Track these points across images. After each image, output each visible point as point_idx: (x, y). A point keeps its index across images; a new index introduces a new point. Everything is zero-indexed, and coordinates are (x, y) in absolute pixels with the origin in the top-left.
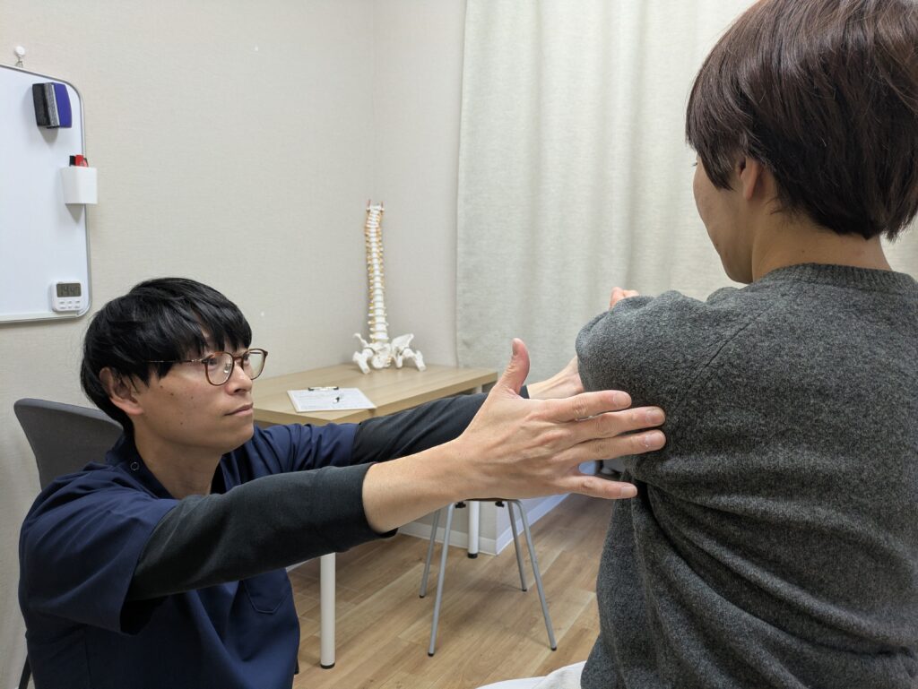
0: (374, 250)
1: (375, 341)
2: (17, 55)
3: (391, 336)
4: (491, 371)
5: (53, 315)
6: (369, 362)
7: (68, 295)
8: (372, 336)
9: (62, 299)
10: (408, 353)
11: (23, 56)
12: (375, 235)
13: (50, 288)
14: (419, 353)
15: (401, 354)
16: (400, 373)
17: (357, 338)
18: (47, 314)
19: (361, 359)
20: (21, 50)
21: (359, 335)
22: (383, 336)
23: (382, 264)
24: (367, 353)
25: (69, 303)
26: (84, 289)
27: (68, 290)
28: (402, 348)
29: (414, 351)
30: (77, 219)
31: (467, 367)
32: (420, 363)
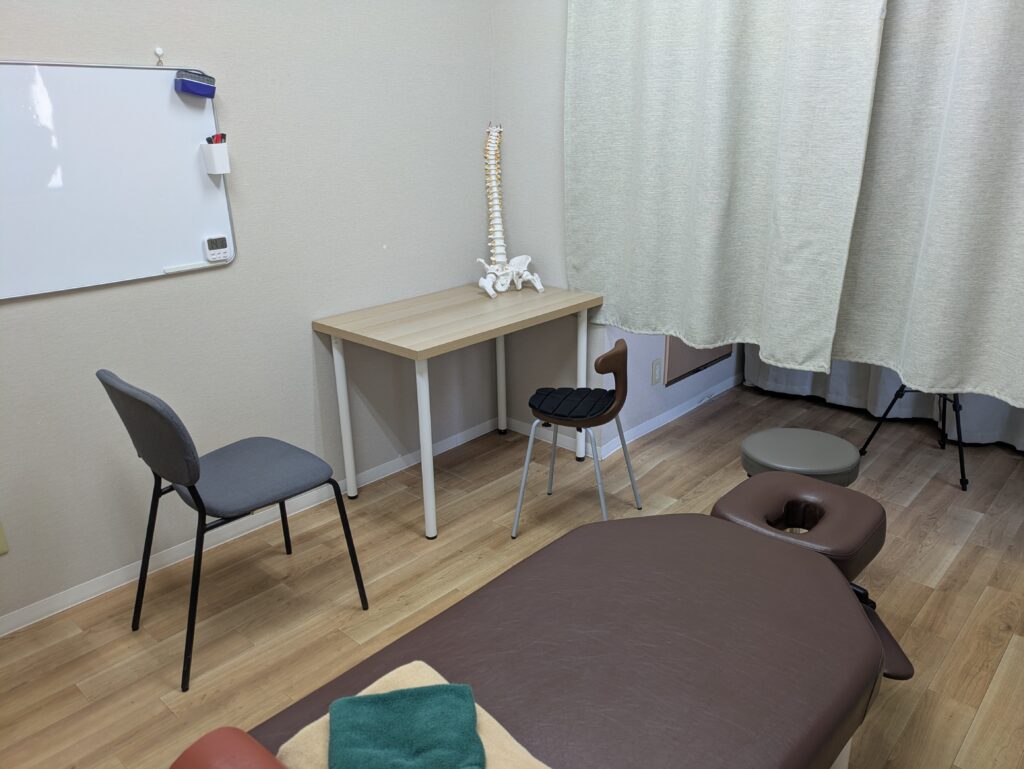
0: (493, 172)
1: (496, 263)
2: (156, 54)
3: (509, 256)
4: (597, 295)
5: (207, 265)
6: (494, 287)
7: (217, 248)
8: (492, 259)
9: (213, 251)
10: (527, 276)
11: (162, 55)
12: (493, 157)
13: (203, 243)
14: (536, 275)
15: (520, 277)
16: (520, 294)
17: (481, 263)
18: (203, 264)
19: (486, 283)
20: (159, 51)
21: (482, 261)
22: (502, 259)
23: (499, 186)
24: (490, 278)
25: (218, 254)
26: (229, 242)
27: (217, 244)
28: (521, 272)
29: (532, 274)
30: (218, 185)
31: (577, 290)
32: (539, 285)
